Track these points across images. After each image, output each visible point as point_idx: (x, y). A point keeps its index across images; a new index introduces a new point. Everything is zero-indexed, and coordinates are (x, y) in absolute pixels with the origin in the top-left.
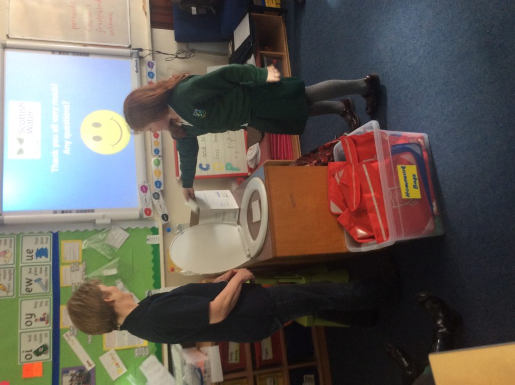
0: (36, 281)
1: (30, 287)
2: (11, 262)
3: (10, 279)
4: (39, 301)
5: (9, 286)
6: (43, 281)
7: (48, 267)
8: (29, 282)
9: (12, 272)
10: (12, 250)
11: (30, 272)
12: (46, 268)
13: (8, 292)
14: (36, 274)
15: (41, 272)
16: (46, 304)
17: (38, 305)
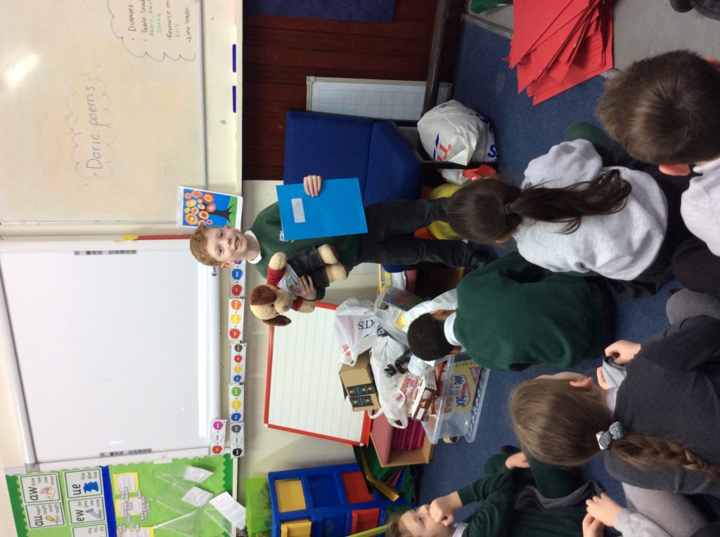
0: (87, 512)
1: (81, 517)
2: (56, 497)
3: (57, 511)
4: (93, 527)
5: (58, 517)
6: (96, 511)
7: (100, 499)
8: (80, 513)
9: (59, 505)
10: (55, 486)
11: (80, 504)
12: (98, 500)
13: (57, 522)
14: (87, 506)
15: (92, 503)
16: (102, 530)
17: (93, 530)
